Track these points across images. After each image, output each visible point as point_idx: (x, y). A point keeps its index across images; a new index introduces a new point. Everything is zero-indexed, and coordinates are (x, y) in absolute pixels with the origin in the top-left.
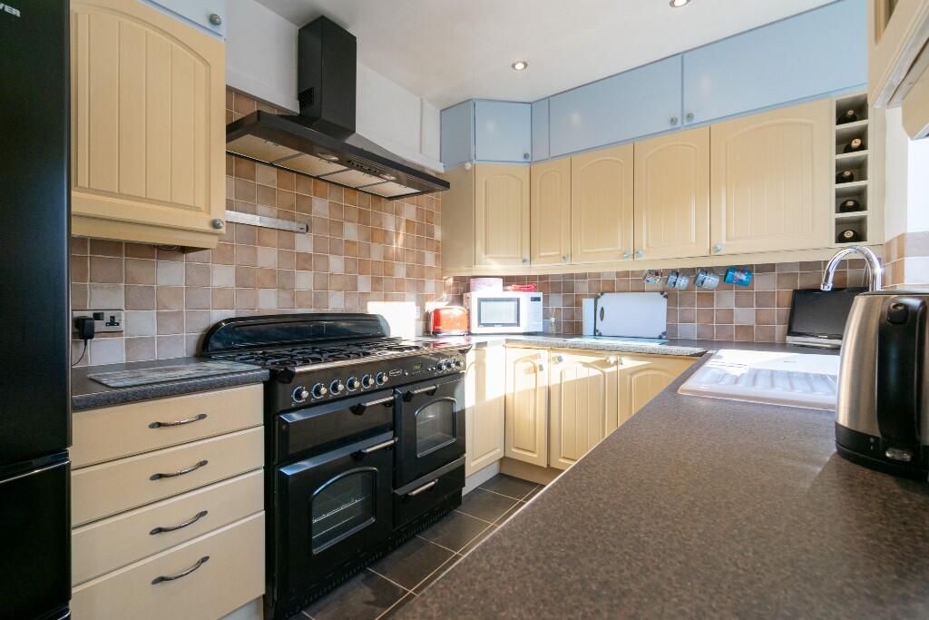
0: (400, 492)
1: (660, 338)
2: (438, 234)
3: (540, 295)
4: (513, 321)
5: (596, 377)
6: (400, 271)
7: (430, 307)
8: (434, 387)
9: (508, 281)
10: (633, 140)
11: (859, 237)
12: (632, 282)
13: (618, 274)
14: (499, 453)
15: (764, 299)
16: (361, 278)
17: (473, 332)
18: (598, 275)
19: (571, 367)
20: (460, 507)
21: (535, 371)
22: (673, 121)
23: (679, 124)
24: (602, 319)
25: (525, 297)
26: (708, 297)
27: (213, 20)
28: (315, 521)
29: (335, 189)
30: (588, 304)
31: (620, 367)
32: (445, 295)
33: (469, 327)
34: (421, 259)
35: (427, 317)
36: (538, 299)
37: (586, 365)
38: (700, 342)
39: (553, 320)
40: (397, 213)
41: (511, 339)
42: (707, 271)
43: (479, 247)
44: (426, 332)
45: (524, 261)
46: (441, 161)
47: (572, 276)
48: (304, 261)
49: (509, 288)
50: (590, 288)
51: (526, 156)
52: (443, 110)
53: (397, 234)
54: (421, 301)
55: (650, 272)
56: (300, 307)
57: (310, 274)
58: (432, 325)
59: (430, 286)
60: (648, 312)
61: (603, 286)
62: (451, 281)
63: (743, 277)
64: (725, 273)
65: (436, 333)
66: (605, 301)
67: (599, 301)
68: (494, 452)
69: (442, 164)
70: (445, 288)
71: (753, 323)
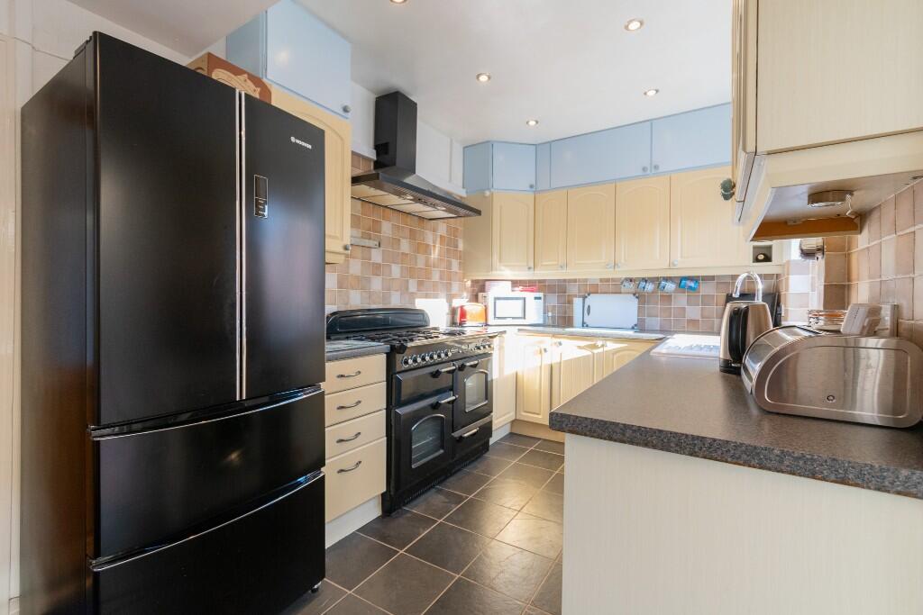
0: (456, 434)
1: (633, 328)
2: (461, 246)
3: (541, 295)
4: (521, 315)
5: (588, 356)
6: (436, 277)
7: (457, 303)
8: (476, 362)
9: (515, 283)
10: (615, 181)
11: (768, 259)
12: (612, 287)
13: (601, 280)
14: (511, 416)
15: (706, 300)
16: (411, 281)
17: (489, 323)
18: (586, 280)
19: (568, 349)
20: (488, 453)
21: (541, 352)
22: (644, 169)
23: (648, 172)
24: (588, 314)
25: (530, 296)
26: (667, 298)
27: (346, 110)
28: (413, 447)
29: (396, 214)
30: (577, 302)
31: (606, 349)
32: (465, 294)
33: (486, 319)
34: (449, 266)
35: (453, 312)
36: (540, 298)
37: (580, 347)
38: (661, 331)
39: (550, 314)
40: (435, 230)
41: (522, 328)
42: (667, 279)
43: (496, 257)
44: (453, 323)
45: (529, 268)
46: (463, 187)
47: (565, 280)
48: (377, 269)
49: (516, 289)
50: (579, 290)
51: (531, 186)
52: (467, 147)
53: (434, 246)
54: (450, 298)
55: (626, 279)
56: (374, 303)
57: (380, 278)
58: (458, 317)
59: (455, 287)
60: (623, 309)
61: (590, 289)
62: (469, 283)
63: (692, 284)
64: (680, 281)
65: (461, 324)
66: (592, 300)
67: (587, 300)
68: (508, 416)
69: (465, 190)
70: (465, 288)
71: (699, 317)
